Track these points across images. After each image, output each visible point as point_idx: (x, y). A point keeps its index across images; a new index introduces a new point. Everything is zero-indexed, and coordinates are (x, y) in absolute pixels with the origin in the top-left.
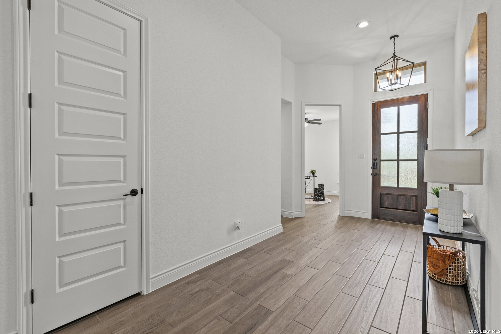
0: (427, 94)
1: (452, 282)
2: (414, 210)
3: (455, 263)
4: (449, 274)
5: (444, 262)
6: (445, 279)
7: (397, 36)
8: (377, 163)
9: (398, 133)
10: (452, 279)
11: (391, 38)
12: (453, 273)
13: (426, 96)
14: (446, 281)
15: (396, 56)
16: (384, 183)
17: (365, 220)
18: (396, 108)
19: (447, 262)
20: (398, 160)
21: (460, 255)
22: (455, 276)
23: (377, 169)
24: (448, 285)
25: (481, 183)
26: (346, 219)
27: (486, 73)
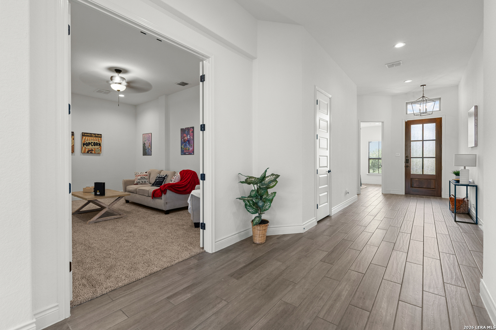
0: (441, 118)
1: (463, 212)
2: (433, 188)
3: (464, 203)
4: (461, 208)
5: (459, 203)
6: (459, 211)
7: (425, 85)
8: (408, 159)
9: (423, 141)
10: (463, 211)
11: (421, 86)
12: (463, 208)
13: (441, 119)
14: (460, 212)
15: (424, 97)
16: (413, 172)
17: (401, 195)
18: (421, 125)
19: (460, 203)
20: (423, 158)
21: (466, 200)
22: (464, 209)
23: (408, 163)
24: (460, 213)
25: (476, 166)
26: (389, 195)
27: (477, 127)
